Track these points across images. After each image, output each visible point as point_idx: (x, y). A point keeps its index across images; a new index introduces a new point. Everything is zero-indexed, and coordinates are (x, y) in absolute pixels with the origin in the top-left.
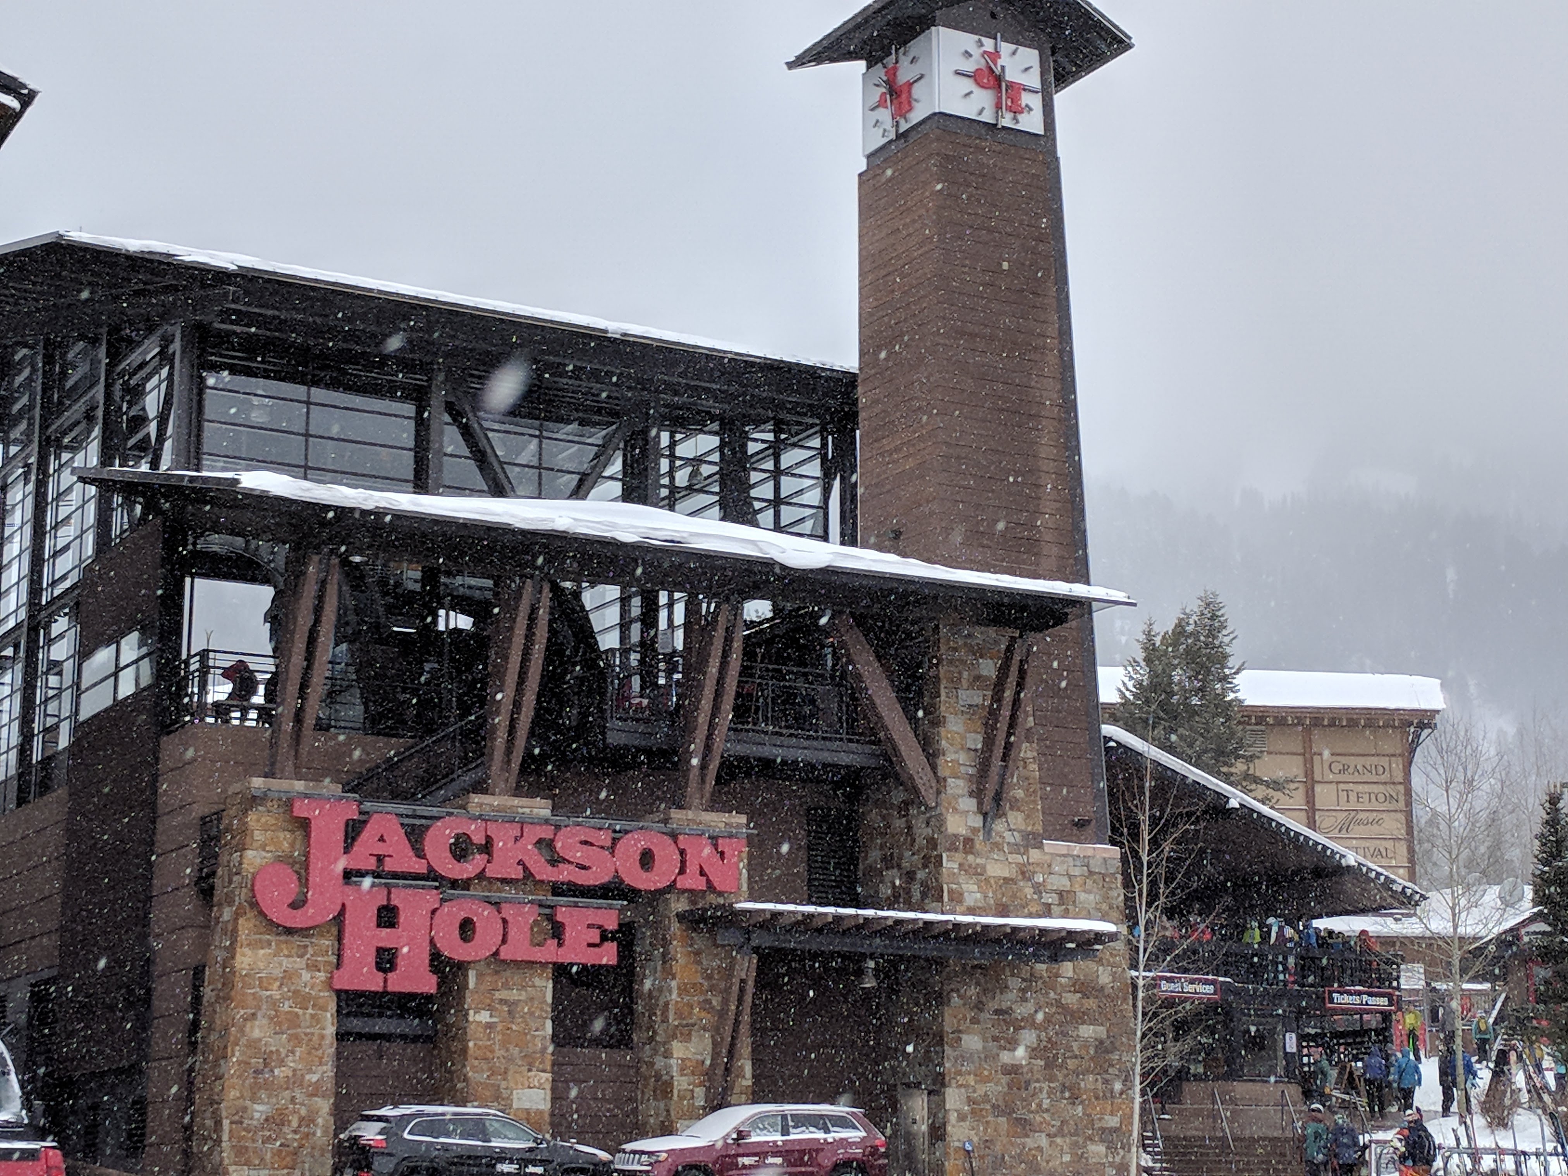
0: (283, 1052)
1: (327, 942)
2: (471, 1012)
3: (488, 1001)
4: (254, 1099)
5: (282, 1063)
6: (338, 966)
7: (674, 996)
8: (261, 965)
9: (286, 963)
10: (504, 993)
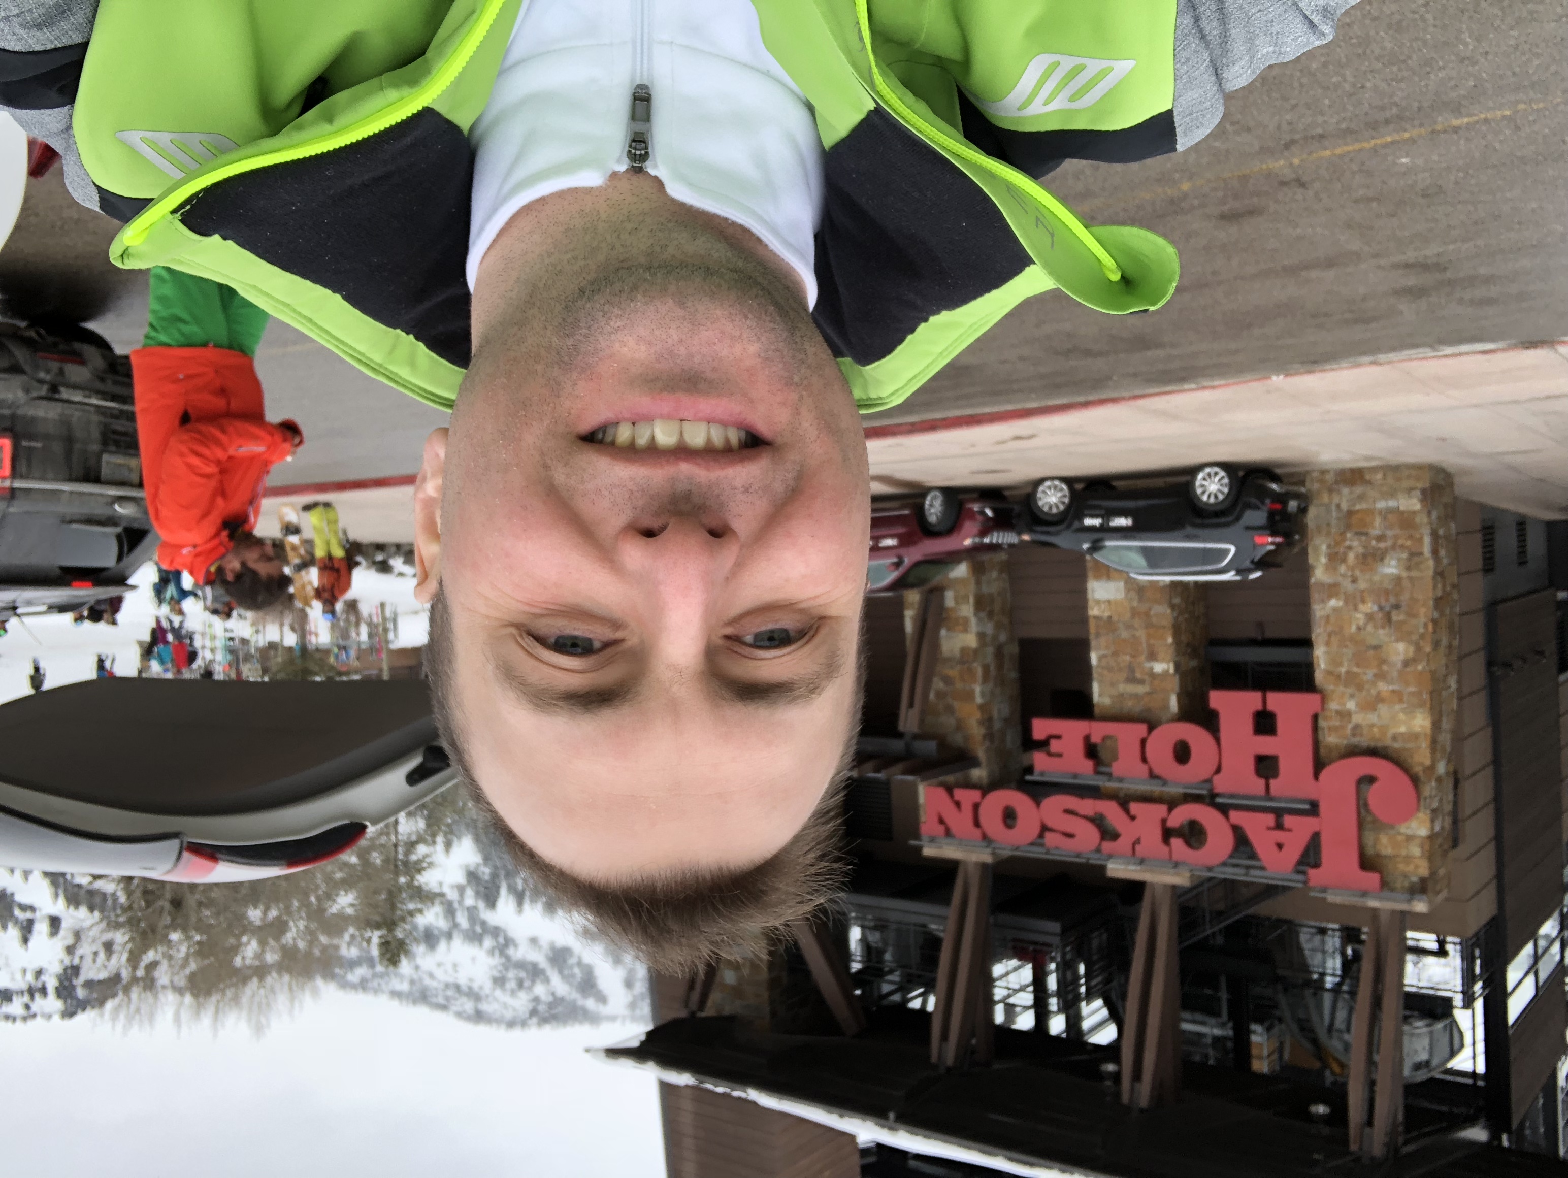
0: (1370, 628)
1: (1331, 739)
2: (1172, 670)
3: (1155, 682)
4: (1398, 580)
5: (1370, 617)
6: (1315, 718)
7: (978, 689)
8: (1402, 716)
9: (1372, 718)
10: (1141, 689)
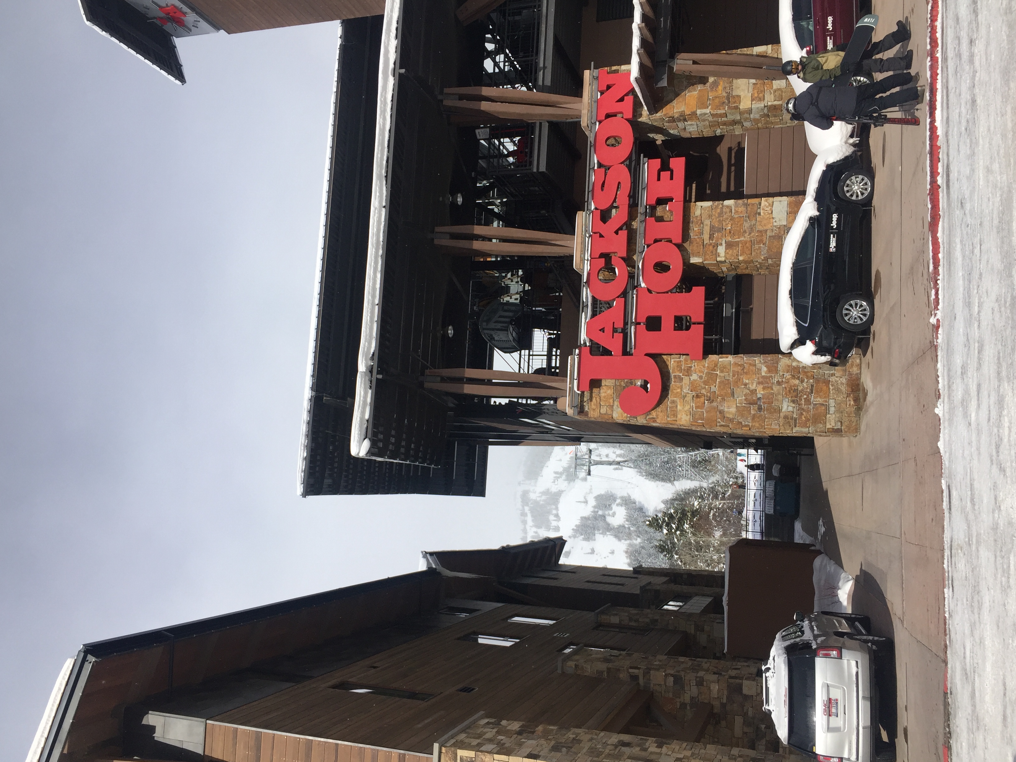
0: (746, 391)
1: (673, 363)
2: (719, 259)
3: (711, 248)
4: (780, 411)
5: (754, 392)
7: (707, 111)
8: (687, 408)
10: (706, 236)
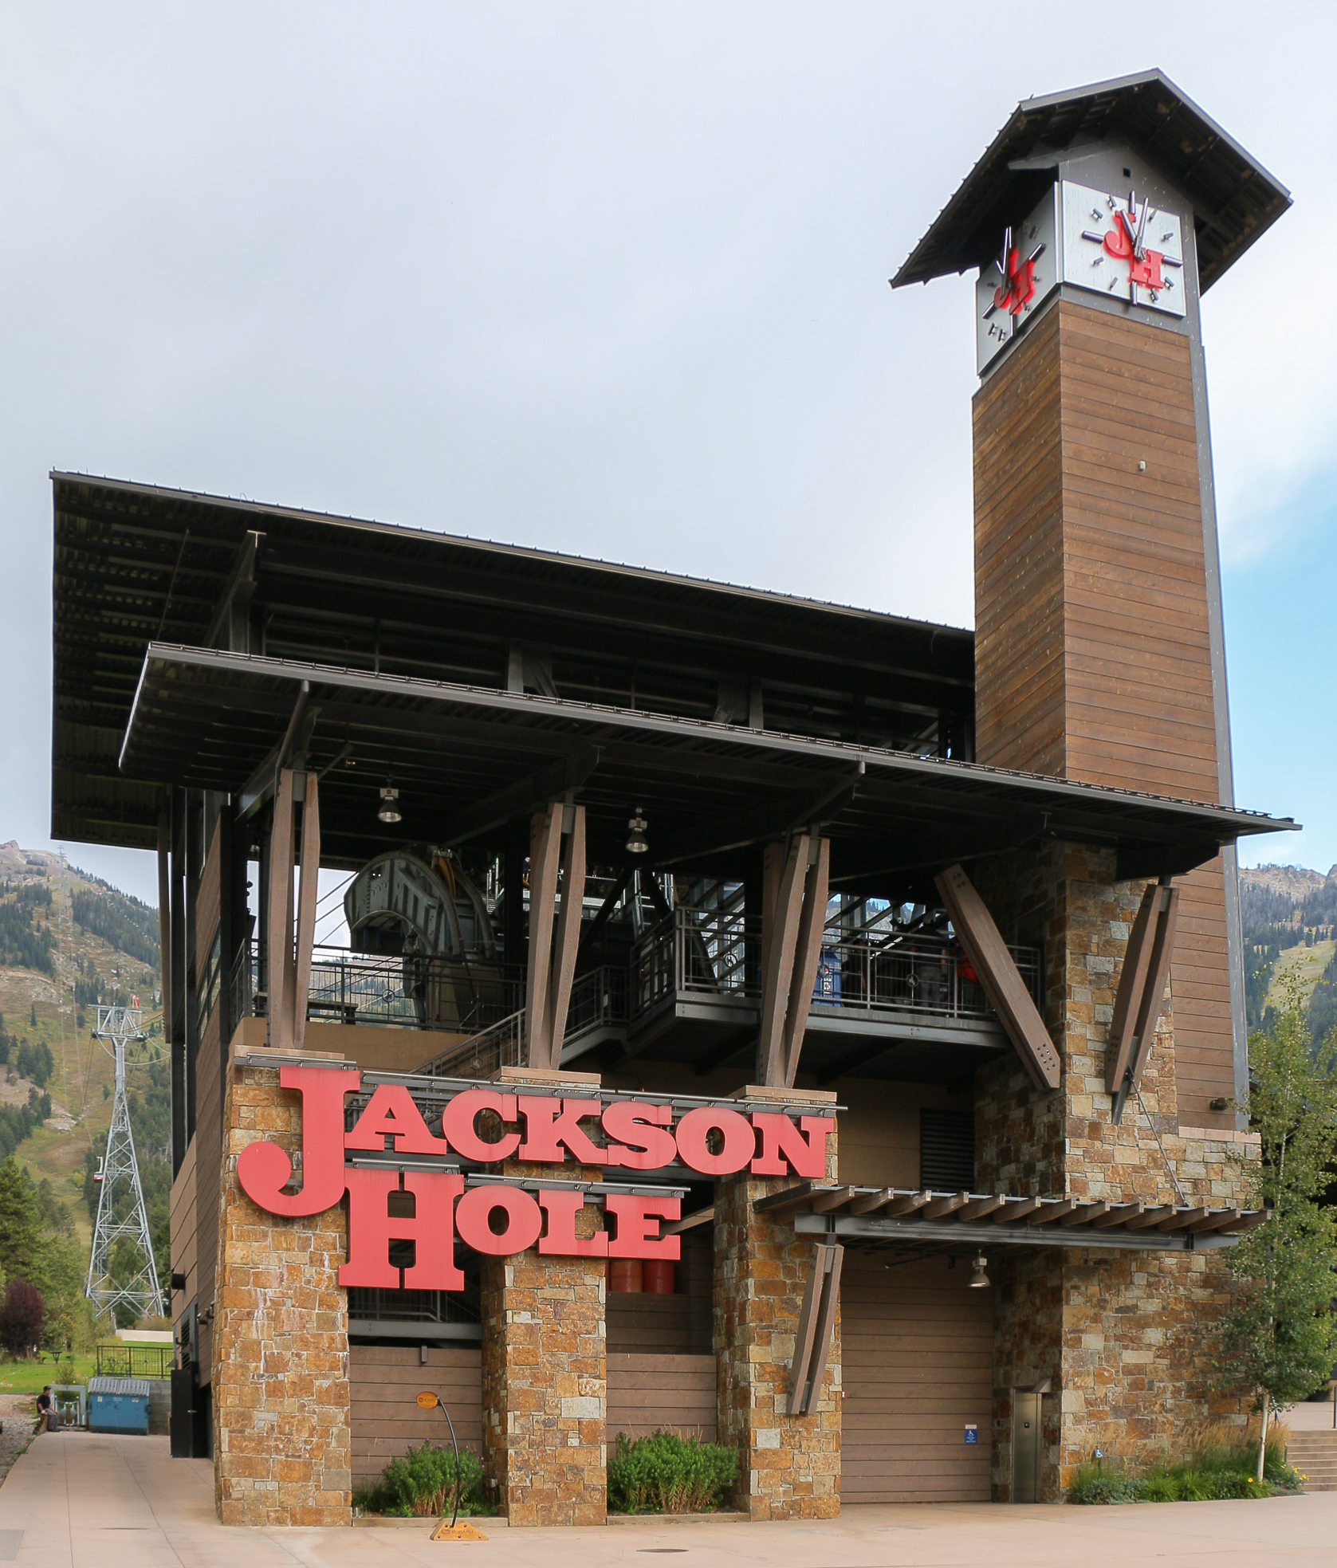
0: (287, 1355)
2: (509, 1313)
3: (529, 1301)
4: (256, 1406)
5: (285, 1367)
6: (347, 1258)
7: (752, 1295)
8: (256, 1259)
9: (288, 1257)
10: (548, 1293)
